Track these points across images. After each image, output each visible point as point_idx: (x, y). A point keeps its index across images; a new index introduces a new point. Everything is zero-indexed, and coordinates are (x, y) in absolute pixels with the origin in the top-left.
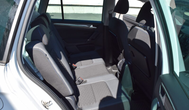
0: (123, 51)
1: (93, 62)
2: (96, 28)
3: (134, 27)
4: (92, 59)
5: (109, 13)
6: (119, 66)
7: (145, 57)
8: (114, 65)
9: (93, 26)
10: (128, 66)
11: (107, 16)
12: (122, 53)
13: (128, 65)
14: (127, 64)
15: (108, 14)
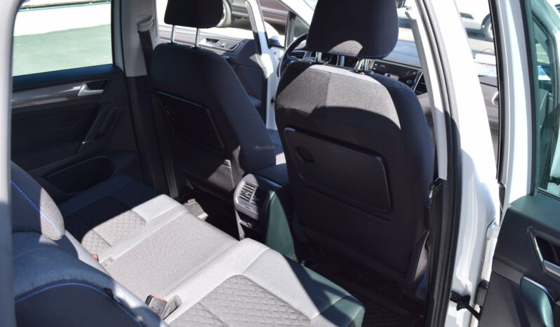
0: (236, 153)
1: (143, 220)
2: (101, 91)
3: (303, 70)
4: (127, 206)
5: (139, 32)
6: (240, 202)
7: (379, 159)
8: (189, 201)
9: (90, 87)
10: (276, 196)
11: (135, 41)
12: (232, 159)
13: (277, 193)
14: (273, 190)
15: (138, 35)
